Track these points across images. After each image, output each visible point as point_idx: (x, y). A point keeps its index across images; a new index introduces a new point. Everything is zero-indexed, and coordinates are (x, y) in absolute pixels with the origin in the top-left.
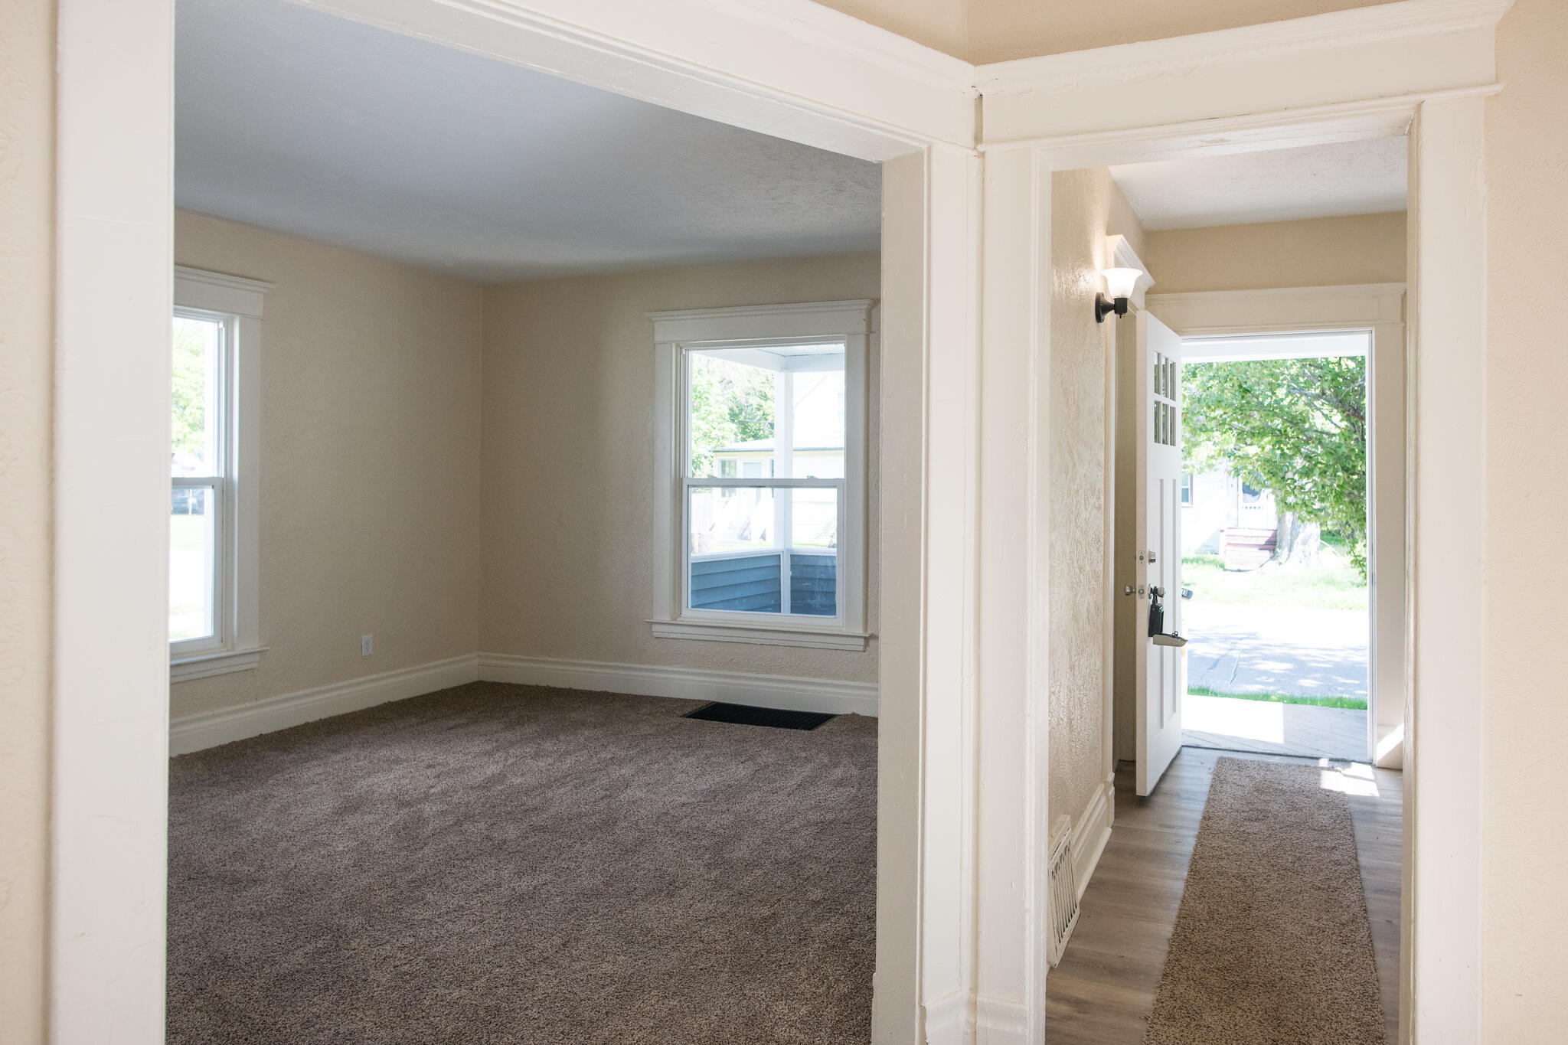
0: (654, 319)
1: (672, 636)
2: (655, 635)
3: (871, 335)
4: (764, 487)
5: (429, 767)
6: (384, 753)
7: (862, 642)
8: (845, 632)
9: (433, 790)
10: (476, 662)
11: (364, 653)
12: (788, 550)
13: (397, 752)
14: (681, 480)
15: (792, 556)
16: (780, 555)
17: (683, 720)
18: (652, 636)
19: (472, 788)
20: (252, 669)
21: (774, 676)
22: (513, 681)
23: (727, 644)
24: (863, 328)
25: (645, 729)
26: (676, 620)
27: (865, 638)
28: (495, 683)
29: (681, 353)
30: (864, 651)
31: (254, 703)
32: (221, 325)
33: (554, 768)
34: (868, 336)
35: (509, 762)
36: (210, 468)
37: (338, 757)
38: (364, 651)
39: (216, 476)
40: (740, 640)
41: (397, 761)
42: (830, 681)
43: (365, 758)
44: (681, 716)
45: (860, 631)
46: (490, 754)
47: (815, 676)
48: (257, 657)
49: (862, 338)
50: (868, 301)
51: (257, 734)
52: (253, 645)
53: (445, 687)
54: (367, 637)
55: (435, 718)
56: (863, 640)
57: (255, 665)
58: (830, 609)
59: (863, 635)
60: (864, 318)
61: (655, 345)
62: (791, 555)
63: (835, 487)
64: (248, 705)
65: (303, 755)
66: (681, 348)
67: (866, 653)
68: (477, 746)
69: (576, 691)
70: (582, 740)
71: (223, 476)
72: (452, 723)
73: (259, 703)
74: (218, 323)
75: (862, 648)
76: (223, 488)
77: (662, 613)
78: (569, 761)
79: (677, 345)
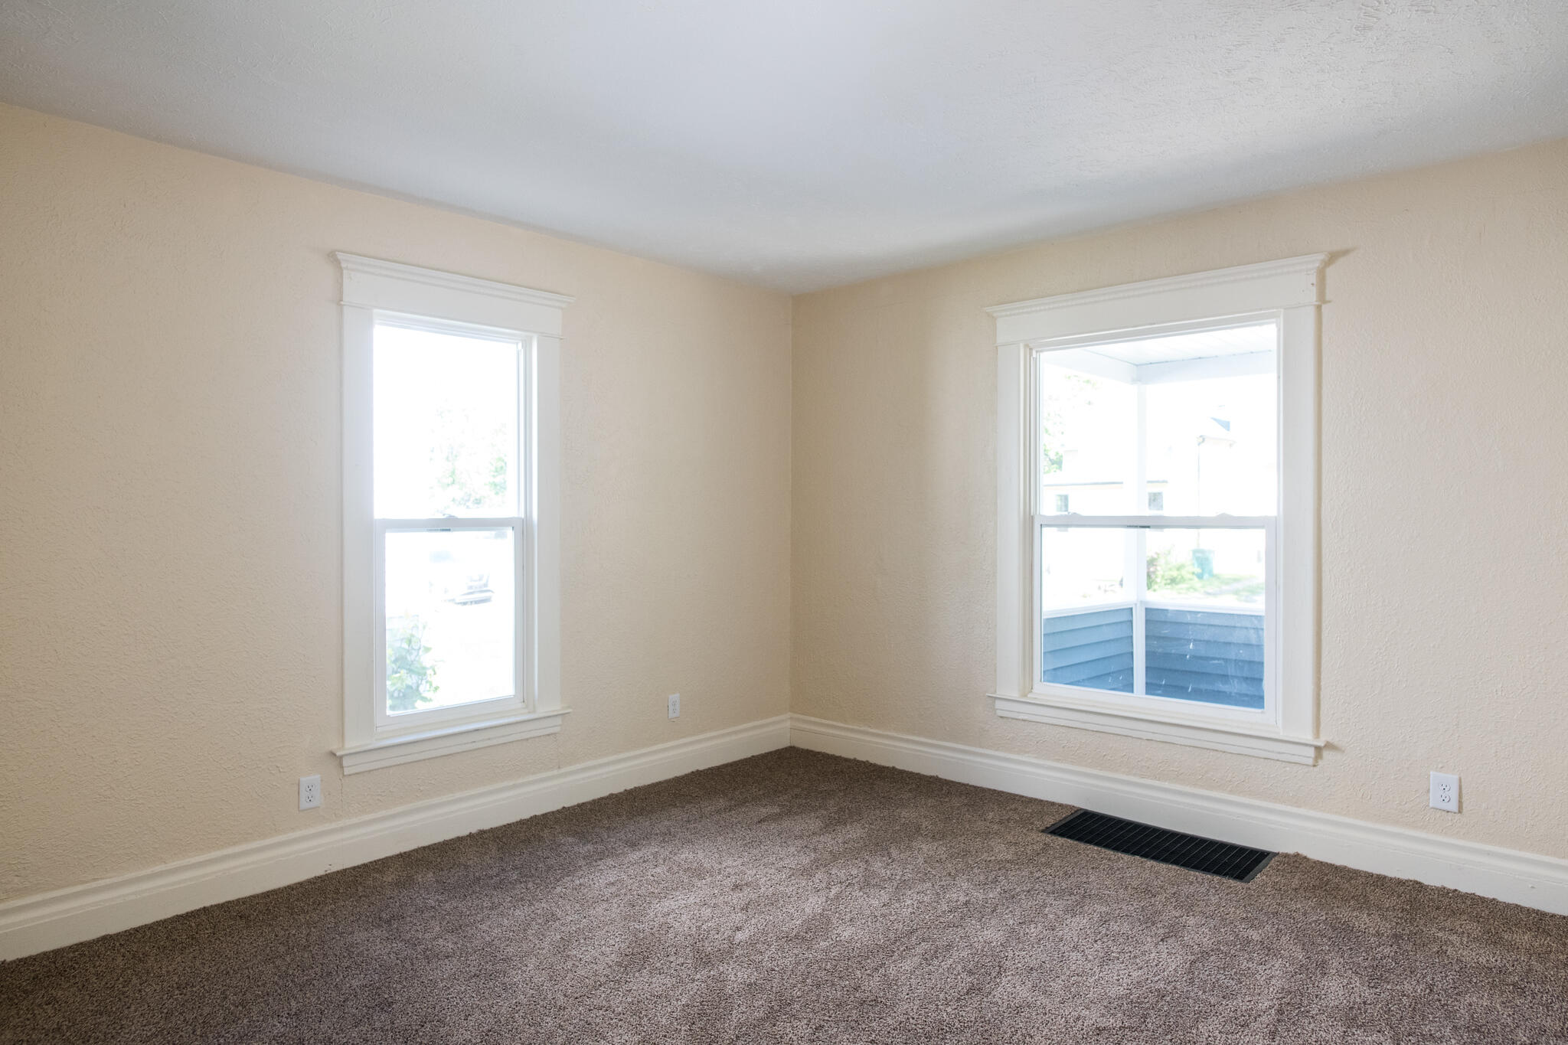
0: (995, 315)
1: (1021, 717)
2: (1000, 713)
3: (1324, 306)
4: (1149, 527)
5: (736, 887)
6: (685, 855)
7: (1311, 752)
8: (1282, 735)
9: (740, 936)
10: (788, 724)
11: (671, 715)
12: (1141, 602)
13: (701, 855)
14: (1032, 518)
15: (1148, 610)
16: (1131, 609)
17: (1049, 838)
18: (995, 714)
19: (789, 940)
20: (555, 734)
21: (1166, 785)
22: (830, 751)
23: (1098, 734)
24: (1312, 297)
25: (1001, 851)
26: (1026, 696)
27: (1318, 749)
28: (808, 752)
29: (1031, 355)
30: (1314, 766)
31: (555, 772)
32: (520, 345)
33: (891, 914)
34: (1319, 308)
35: (833, 892)
36: (510, 507)
37: (635, 856)
38: (671, 711)
39: (516, 516)
40: (1118, 731)
41: (699, 873)
42: (1264, 804)
43: (664, 861)
44: (1043, 831)
45: (1308, 737)
46: (807, 872)
47: (1231, 792)
48: (559, 721)
49: (1311, 312)
50: (1321, 257)
51: (559, 807)
52: (556, 707)
53: (756, 753)
54: (675, 697)
55: (744, 802)
56: (1313, 749)
57: (557, 729)
58: (1256, 700)
59: (1311, 743)
60: (1315, 282)
61: (996, 347)
62: (1146, 609)
63: (1262, 527)
64: (549, 774)
65: (600, 847)
66: (1031, 349)
67: (1315, 769)
68: (792, 857)
69: (902, 772)
70: (921, 860)
71: (523, 517)
72: (764, 811)
73: (563, 770)
74: (517, 343)
75: (1310, 761)
76: (523, 530)
77: (1008, 687)
78: (910, 899)
79: (1026, 346)
